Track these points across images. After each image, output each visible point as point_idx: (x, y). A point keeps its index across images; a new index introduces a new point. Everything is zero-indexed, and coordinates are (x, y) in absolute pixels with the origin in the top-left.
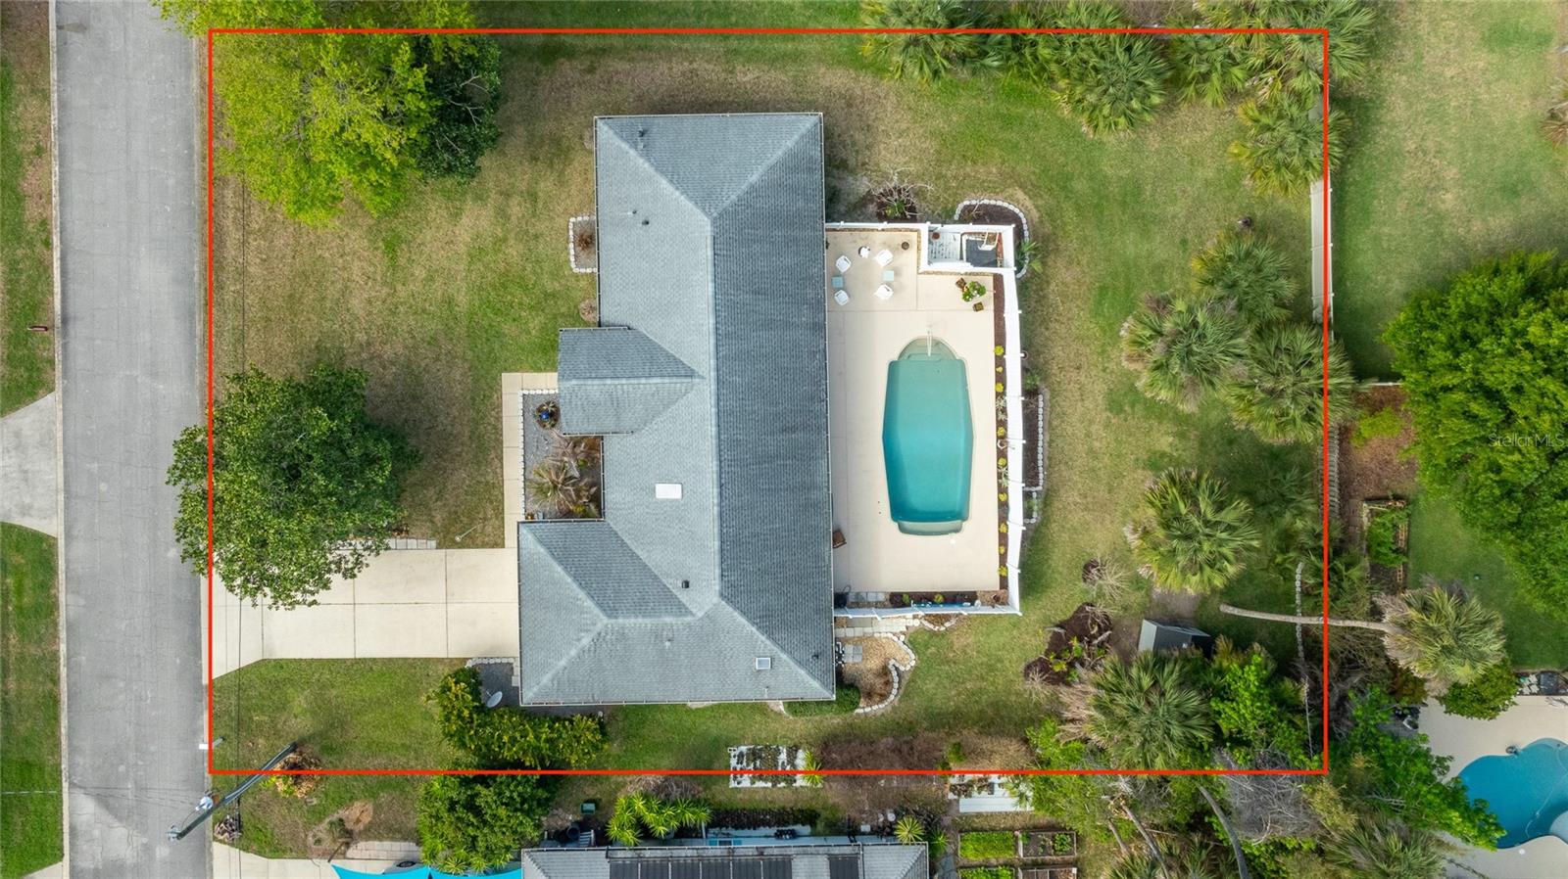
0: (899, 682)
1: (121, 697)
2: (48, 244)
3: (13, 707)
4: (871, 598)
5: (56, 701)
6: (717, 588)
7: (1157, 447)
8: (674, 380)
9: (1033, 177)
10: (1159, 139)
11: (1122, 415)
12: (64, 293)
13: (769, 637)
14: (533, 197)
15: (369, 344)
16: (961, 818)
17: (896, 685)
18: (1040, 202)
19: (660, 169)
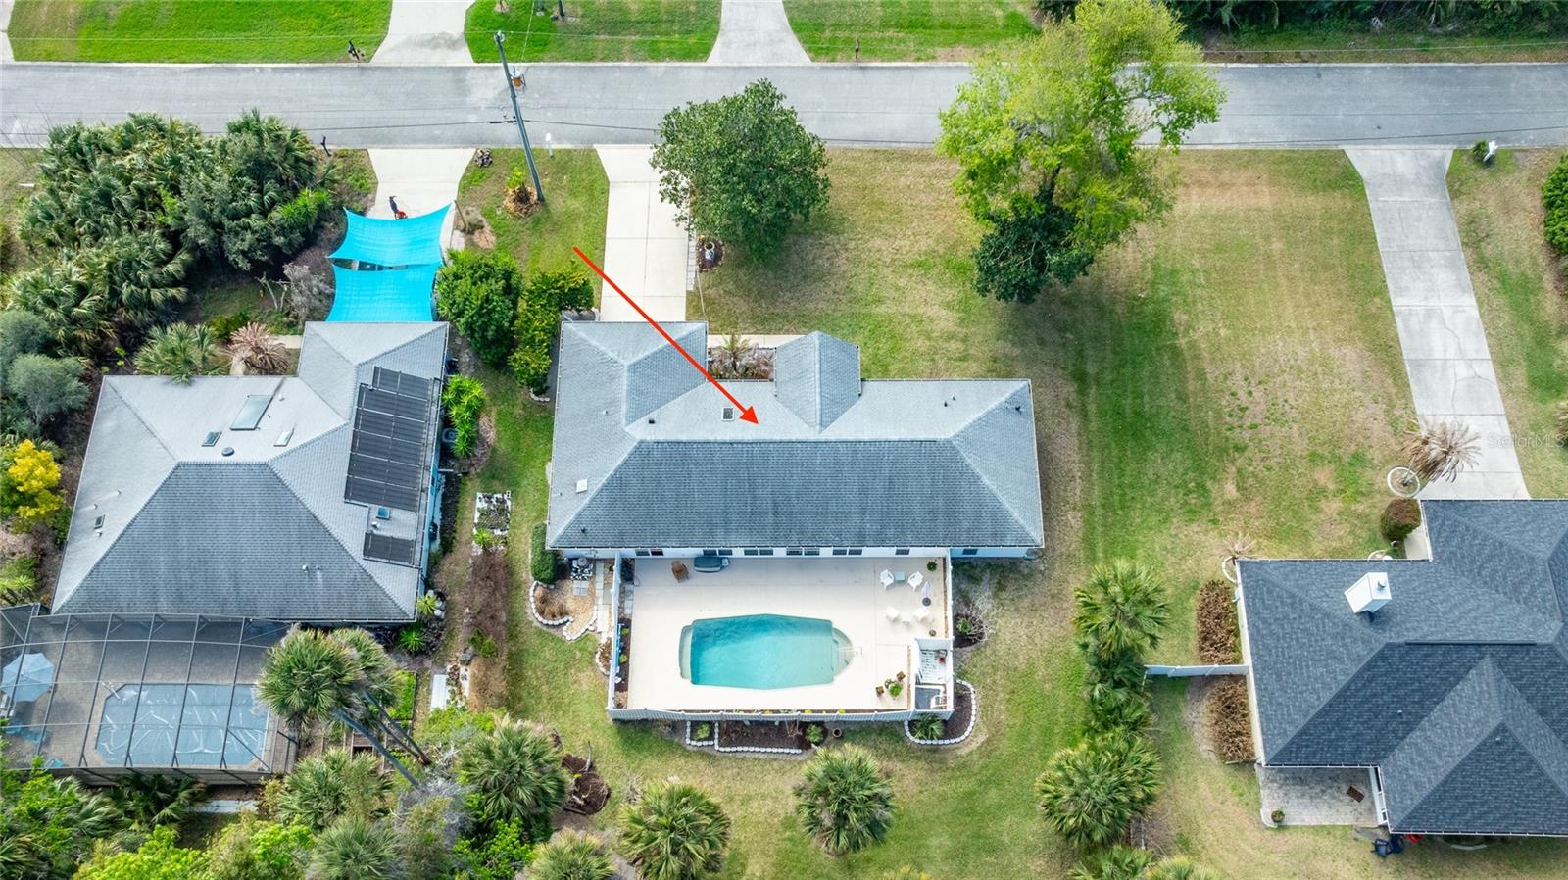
0: (553, 626)
1: (588, 96)
2: (919, 59)
3: (587, 37)
4: (628, 603)
5: (589, 60)
6: (648, 438)
7: (751, 861)
8: (819, 413)
9: (997, 752)
10: (1039, 870)
11: (781, 830)
12: (882, 68)
13: (604, 486)
14: (964, 358)
15: (847, 250)
16: (429, 676)
17: (550, 623)
18: (975, 757)
19: (989, 414)
